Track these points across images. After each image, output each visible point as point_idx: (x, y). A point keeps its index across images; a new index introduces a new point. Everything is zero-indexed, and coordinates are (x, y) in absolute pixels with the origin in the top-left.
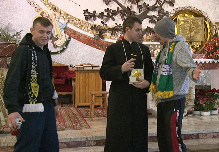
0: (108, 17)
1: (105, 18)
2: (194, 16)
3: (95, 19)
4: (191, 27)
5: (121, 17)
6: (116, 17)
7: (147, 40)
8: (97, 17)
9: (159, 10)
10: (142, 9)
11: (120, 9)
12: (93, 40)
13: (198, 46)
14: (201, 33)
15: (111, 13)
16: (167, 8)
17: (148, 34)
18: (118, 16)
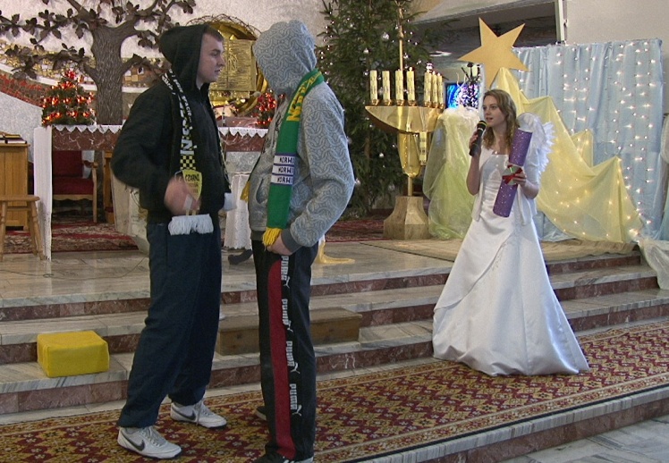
0: (47, 29)
1: (40, 30)
2: (235, 36)
3: (16, 34)
4: (230, 60)
5: (74, 30)
6: (63, 30)
7: (133, 84)
8: (21, 30)
9: (160, 20)
10: (124, 16)
11: (75, 13)
12: (12, 78)
13: (243, 101)
14: (250, 74)
15: (54, 22)
16: (177, 16)
17: (134, 71)
18: (69, 29)
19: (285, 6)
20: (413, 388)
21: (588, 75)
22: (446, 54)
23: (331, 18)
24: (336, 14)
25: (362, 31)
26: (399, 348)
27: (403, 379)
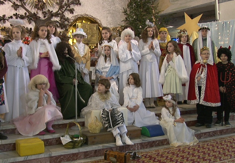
2: (90, 22)
3: (4, 22)
4: (88, 31)
5: (27, 21)
8: (6, 21)
9: (61, 17)
10: (47, 15)
11: (28, 14)
13: (94, 47)
14: (96, 37)
15: (19, 18)
16: (68, 15)
18: (25, 20)
19: (109, 10)
20: (163, 157)
21: (229, 33)
22: (171, 27)
23: (127, 14)
24: (128, 12)
25: (139, 19)
26: (157, 141)
27: (159, 153)
